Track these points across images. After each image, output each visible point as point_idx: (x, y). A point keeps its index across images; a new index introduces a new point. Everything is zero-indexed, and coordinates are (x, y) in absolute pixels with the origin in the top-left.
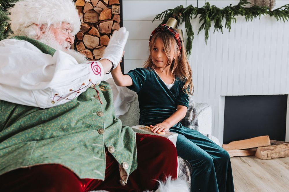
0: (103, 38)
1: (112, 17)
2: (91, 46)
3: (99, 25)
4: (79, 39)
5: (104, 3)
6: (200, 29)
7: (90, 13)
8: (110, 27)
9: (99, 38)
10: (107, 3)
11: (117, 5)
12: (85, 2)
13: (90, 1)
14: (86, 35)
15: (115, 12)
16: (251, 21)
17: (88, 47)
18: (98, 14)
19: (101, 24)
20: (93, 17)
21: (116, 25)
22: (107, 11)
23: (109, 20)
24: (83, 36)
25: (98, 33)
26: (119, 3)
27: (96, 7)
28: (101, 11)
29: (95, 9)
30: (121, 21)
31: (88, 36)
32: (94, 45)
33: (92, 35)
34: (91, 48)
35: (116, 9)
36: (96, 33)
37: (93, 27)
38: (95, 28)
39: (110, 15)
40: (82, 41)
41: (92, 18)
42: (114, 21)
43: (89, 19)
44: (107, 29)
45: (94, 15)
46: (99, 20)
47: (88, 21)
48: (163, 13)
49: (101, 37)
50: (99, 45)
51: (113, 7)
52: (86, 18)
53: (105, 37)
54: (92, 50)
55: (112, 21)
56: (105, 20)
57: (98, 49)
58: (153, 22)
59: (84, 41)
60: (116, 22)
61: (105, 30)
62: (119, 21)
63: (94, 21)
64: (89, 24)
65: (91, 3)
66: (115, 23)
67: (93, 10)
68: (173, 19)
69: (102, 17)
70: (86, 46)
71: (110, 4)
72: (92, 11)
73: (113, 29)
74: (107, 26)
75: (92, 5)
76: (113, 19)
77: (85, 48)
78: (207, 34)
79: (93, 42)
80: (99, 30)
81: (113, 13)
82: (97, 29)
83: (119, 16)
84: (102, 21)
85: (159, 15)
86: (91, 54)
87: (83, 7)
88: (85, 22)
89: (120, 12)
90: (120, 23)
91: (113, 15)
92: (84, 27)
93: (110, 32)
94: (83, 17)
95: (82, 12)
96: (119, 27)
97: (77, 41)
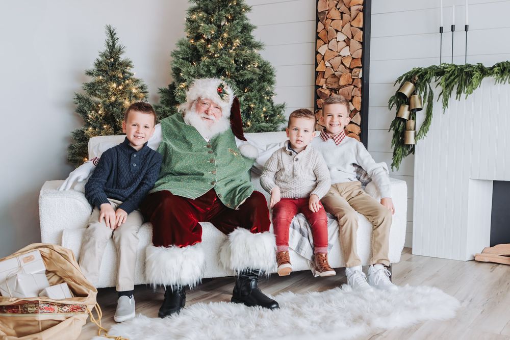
1: (353, 82)
3: (338, 91)
4: (319, 106)
5: (345, 66)
6: (440, 95)
7: (332, 77)
8: (350, 92)
10: (348, 66)
12: (327, 67)
13: (330, 66)
15: (355, 76)
18: (339, 79)
19: (340, 90)
20: (335, 82)
21: (356, 91)
22: (347, 76)
23: (349, 85)
26: (361, 66)
27: (337, 71)
28: (341, 76)
29: (336, 73)
30: (362, 86)
35: (356, 73)
37: (333, 94)
39: (351, 80)
41: (334, 84)
42: (355, 86)
43: (331, 84)
44: (347, 95)
45: (335, 80)
46: (339, 86)
47: (330, 86)
48: (404, 75)
51: (355, 70)
52: (329, 84)
55: (353, 87)
56: (345, 86)
58: (394, 86)
60: (357, 87)
62: (360, 86)
63: (335, 86)
64: (331, 90)
65: (332, 67)
66: (355, 88)
67: (334, 74)
68: (409, 84)
69: (342, 82)
71: (351, 67)
72: (334, 76)
73: (353, 95)
74: (346, 92)
75: (333, 70)
76: (353, 84)
78: (446, 100)
81: (353, 77)
83: (360, 80)
84: (343, 86)
87: (324, 72)
88: (328, 88)
89: (360, 76)
90: (362, 88)
91: (354, 79)
92: (324, 93)
93: (350, 99)
94: (326, 83)
95: (323, 78)
96: (359, 93)
97: (317, 108)
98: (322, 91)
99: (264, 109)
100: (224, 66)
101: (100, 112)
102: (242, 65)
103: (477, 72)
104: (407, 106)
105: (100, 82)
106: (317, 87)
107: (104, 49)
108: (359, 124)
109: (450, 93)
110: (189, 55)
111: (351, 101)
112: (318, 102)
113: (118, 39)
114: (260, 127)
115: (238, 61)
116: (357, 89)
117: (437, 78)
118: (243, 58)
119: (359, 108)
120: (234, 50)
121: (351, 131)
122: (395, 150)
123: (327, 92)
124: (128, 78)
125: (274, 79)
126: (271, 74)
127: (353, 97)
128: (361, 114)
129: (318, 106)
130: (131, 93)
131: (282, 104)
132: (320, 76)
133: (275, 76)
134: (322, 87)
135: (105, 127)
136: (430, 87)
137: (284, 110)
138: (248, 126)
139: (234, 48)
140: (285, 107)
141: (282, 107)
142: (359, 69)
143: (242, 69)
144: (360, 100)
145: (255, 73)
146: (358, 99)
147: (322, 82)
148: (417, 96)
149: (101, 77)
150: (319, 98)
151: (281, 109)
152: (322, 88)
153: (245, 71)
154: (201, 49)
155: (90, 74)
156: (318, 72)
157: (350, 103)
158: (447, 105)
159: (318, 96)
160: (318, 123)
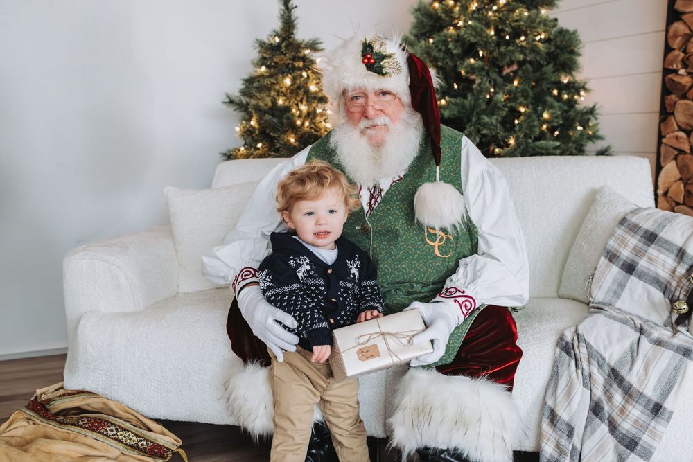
2: (688, 124)
4: (669, 110)
14: (681, 102)
17: (682, 126)
24: (676, 103)
31: (686, 101)
34: (689, 128)
40: (672, 114)
54: (689, 133)
59: (676, 114)
70: (680, 124)
77: (676, 128)
86: (686, 141)
92: (679, 84)
94: (685, 62)
97: (665, 113)
98: (676, 79)
99: (546, 116)
100: (473, 40)
101: (252, 123)
102: (507, 37)
106: (666, 71)
107: (277, 25)
110: (428, 28)
112: (667, 101)
113: (296, 7)
114: (534, 149)
115: (503, 30)
118: (513, 24)
120: (496, 11)
123: (686, 80)
124: (306, 68)
126: (573, 52)
129: (666, 109)
130: (307, 92)
131: (591, 106)
133: (579, 55)
134: (676, 72)
137: (596, 118)
138: (508, 145)
139: (495, 8)
140: (597, 112)
141: (591, 111)
143: (508, 43)
145: (534, 50)
147: (676, 61)
150: (670, 93)
151: (590, 116)
152: (677, 74)
153: (510, 48)
154: (443, 16)
159: (667, 88)
160: (664, 140)
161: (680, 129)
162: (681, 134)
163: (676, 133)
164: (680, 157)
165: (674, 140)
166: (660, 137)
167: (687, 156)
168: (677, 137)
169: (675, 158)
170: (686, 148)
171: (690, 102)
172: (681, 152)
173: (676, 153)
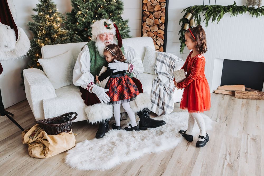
0: (155, 21)
2: (149, 24)
4: (144, 20)
5: (157, 1)
6: (204, 20)
8: (160, 14)
9: (154, 20)
10: (159, 1)
11: (165, 2)
12: (148, 1)
14: (147, 19)
15: (162, 7)
16: (236, 16)
17: (148, 25)
19: (155, 13)
20: (152, 9)
21: (162, 14)
22: (158, 6)
23: (159, 11)
24: (146, 19)
25: (153, 18)
26: (165, 1)
27: (153, 3)
28: (155, 6)
29: (153, 4)
30: (165, 12)
31: (149, 19)
32: (151, 24)
33: (150, 18)
34: (150, 25)
35: (163, 5)
36: (152, 18)
37: (151, 14)
38: (152, 15)
39: (160, 8)
40: (145, 21)
42: (162, 12)
43: (150, 10)
44: (158, 16)
45: (152, 7)
46: (154, 11)
47: (149, 10)
48: (187, 8)
49: (155, 20)
50: (154, 24)
51: (162, 4)
52: (149, 9)
53: (157, 20)
54: (150, 27)
55: (161, 12)
56: (157, 11)
57: (153, 26)
60: (163, 12)
61: (157, 16)
63: (152, 11)
64: (150, 12)
65: (151, 1)
67: (152, 5)
68: (190, 14)
69: (156, 9)
72: (151, 5)
73: (161, 16)
74: (158, 14)
75: (151, 3)
76: (161, 10)
77: (146, 25)
78: (207, 23)
79: (150, 22)
80: (154, 16)
81: (161, 7)
82: (153, 15)
83: (164, 9)
85: (185, 9)
86: (149, 29)
87: (147, 3)
88: (148, 11)
89: (165, 7)
90: (165, 13)
91: (161, 8)
92: (147, 14)
93: (159, 17)
94: (147, 8)
95: (146, 6)
96: (164, 15)
97: (143, 21)
98: (146, 13)
99: (120, 24)
101: (43, 32)
102: (109, 2)
103: (222, 10)
104: (188, 24)
105: (41, 16)
106: (143, 11)
108: (164, 30)
109: (209, 19)
111: (160, 18)
112: (143, 18)
116: (163, 13)
117: (203, 11)
119: (164, 23)
121: (159, 33)
122: (182, 44)
123: (148, 13)
124: (54, 12)
125: (123, 7)
127: (161, 17)
128: (164, 25)
130: (57, 20)
132: (145, 5)
133: (123, 6)
134: (145, 10)
135: (46, 39)
136: (200, 16)
137: (128, 23)
141: (127, 21)
142: (164, 3)
143: (109, 4)
144: (165, 18)
145: (115, 6)
146: (163, 18)
147: (145, 8)
148: (193, 20)
149: (41, 13)
150: (144, 16)
153: (111, 5)
155: (34, 10)
156: (144, 3)
157: (160, 19)
158: (207, 25)
159: (143, 15)
160: (143, 28)
161: (147, 25)
162: (148, 27)
163: (147, 26)
164: (148, 32)
165: (146, 28)
166: (142, 27)
167: (149, 32)
168: (147, 27)
169: (146, 32)
170: (149, 30)
171: (150, 19)
172: (148, 31)
173: (147, 31)
